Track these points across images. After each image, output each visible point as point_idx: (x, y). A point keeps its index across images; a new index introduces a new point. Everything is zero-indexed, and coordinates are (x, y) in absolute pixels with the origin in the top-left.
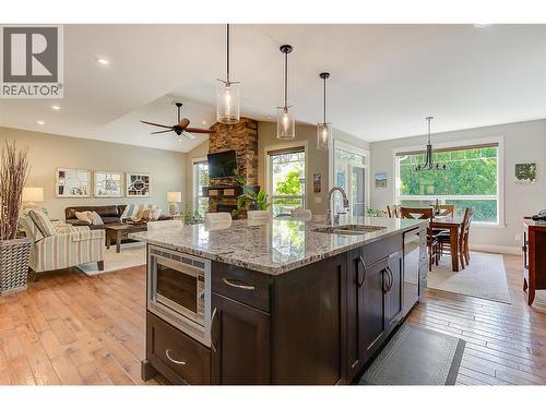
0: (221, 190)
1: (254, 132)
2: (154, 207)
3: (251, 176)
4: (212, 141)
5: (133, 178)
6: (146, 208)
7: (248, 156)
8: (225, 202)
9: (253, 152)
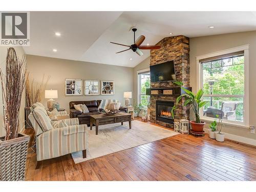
0: (161, 90)
1: (186, 46)
2: (116, 101)
3: (186, 80)
4: (152, 57)
5: (105, 83)
6: (112, 102)
7: (183, 64)
8: (163, 99)
9: (186, 61)
